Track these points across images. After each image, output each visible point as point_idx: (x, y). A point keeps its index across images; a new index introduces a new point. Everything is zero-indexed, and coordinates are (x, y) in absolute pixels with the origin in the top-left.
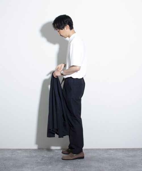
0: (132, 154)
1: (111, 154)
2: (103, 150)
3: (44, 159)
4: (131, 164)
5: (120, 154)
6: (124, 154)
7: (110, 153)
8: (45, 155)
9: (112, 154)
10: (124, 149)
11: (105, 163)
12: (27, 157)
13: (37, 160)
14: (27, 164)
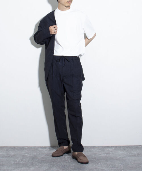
0: (135, 152)
1: (109, 153)
2: (99, 147)
3: (24, 160)
4: (134, 165)
5: (121, 153)
6: (125, 153)
7: (108, 151)
8: (26, 155)
9: (111, 153)
10: (125, 146)
11: (101, 164)
12: (4, 157)
13: (16, 161)
14: (3, 165)
